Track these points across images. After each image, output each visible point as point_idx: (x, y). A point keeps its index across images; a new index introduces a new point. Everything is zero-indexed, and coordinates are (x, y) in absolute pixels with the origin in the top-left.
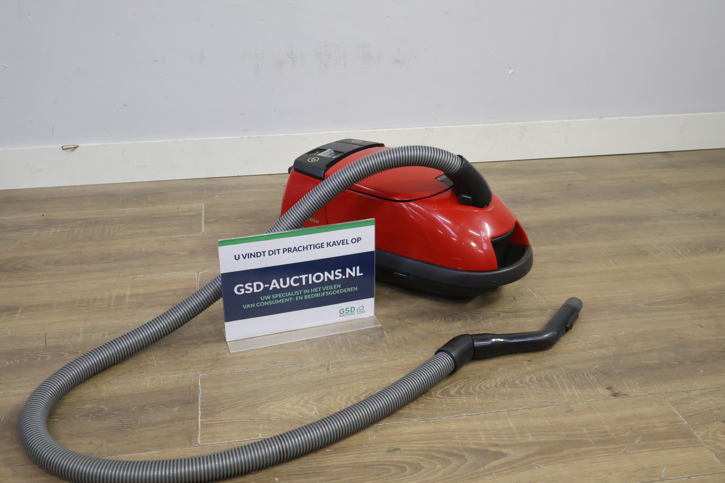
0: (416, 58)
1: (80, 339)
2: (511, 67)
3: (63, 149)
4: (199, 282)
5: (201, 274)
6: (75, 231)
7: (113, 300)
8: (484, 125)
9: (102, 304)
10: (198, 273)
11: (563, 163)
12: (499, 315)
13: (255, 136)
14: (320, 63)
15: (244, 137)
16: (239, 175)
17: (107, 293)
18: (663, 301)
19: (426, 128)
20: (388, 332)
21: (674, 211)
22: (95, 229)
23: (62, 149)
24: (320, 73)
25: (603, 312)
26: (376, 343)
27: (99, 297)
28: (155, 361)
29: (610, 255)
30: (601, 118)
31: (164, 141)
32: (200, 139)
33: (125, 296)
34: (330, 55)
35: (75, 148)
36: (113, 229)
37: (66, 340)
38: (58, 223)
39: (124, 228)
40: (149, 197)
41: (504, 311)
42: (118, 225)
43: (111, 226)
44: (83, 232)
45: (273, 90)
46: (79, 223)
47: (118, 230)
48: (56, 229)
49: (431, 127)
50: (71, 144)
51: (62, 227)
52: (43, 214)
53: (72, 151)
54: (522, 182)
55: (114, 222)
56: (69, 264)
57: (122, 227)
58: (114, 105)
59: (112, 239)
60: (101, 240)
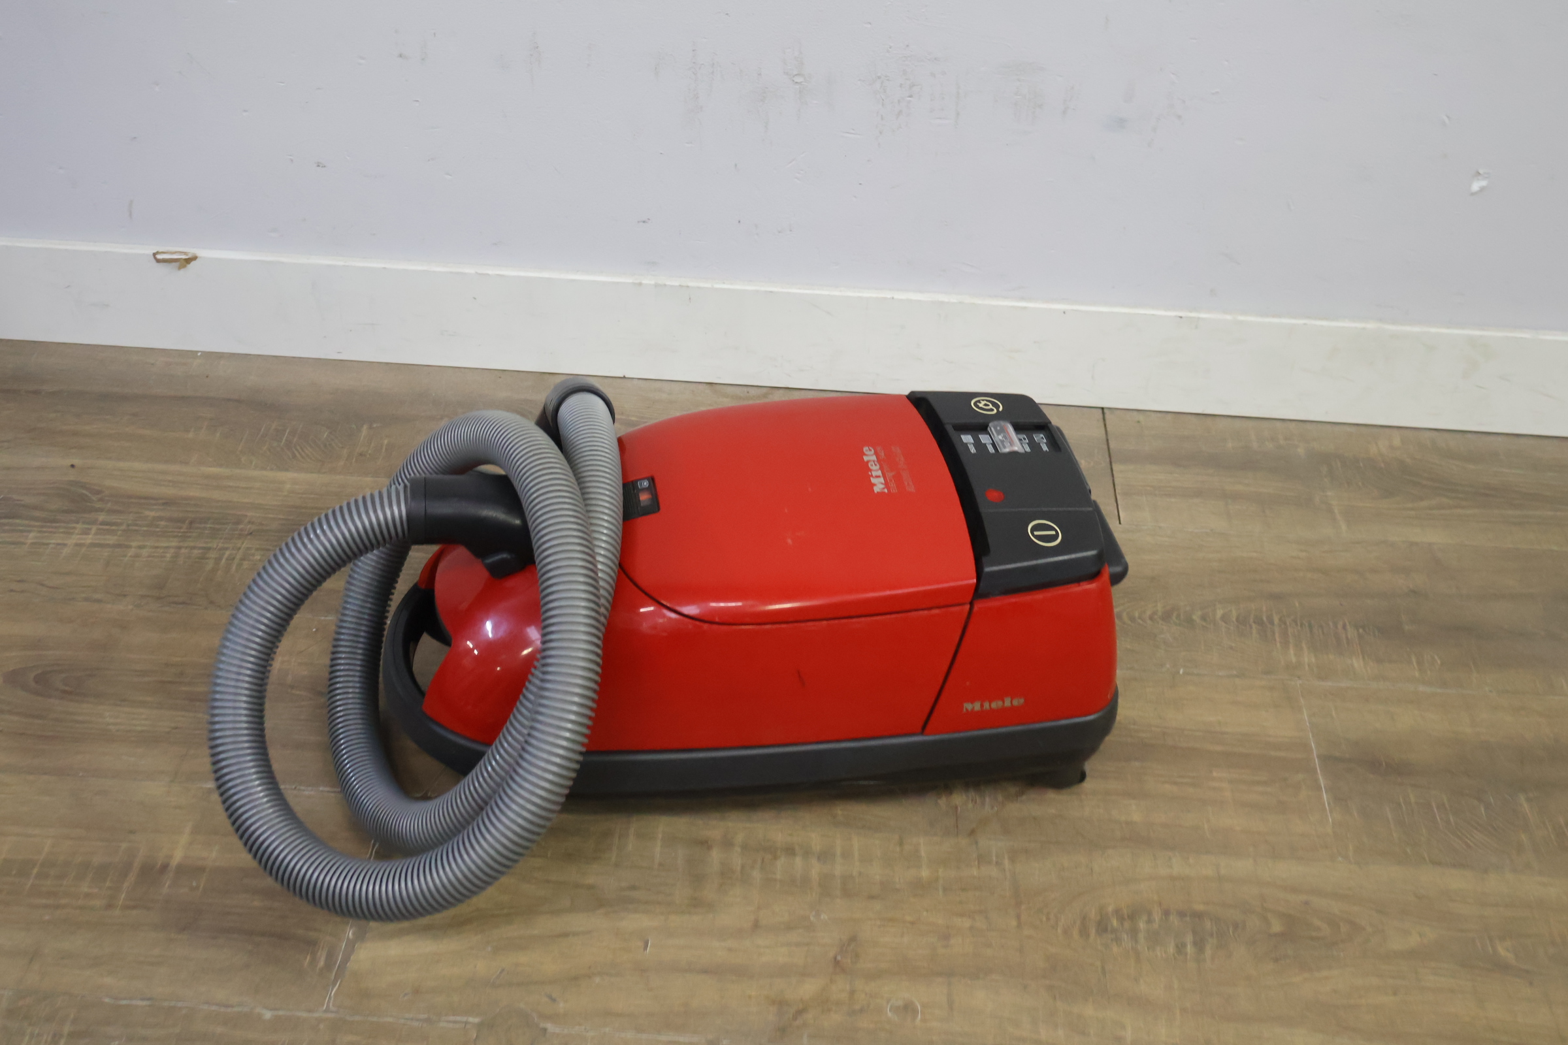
0: (1179, 117)
2: (1481, 171)
3: (158, 261)
6: (129, 547)
7: (130, 880)
9: (96, 890)
13: (677, 284)
14: (883, 105)
15: (644, 282)
19: (1181, 314)
22: (183, 551)
23: (154, 261)
24: (881, 133)
27: (97, 860)
31: (425, 268)
32: (522, 274)
33: (165, 867)
34: (914, 85)
36: (227, 559)
38: (98, 505)
40: (365, 430)
42: (246, 544)
43: (226, 546)
44: (149, 556)
45: (736, 165)
46: (152, 514)
47: (240, 565)
48: (86, 532)
49: (1193, 315)
50: (176, 248)
51: (103, 523)
52: (76, 462)
53: (180, 268)
54: (1434, 537)
55: (241, 526)
56: (70, 693)
57: (253, 551)
58: (292, 160)
59: (212, 602)
60: (183, 603)
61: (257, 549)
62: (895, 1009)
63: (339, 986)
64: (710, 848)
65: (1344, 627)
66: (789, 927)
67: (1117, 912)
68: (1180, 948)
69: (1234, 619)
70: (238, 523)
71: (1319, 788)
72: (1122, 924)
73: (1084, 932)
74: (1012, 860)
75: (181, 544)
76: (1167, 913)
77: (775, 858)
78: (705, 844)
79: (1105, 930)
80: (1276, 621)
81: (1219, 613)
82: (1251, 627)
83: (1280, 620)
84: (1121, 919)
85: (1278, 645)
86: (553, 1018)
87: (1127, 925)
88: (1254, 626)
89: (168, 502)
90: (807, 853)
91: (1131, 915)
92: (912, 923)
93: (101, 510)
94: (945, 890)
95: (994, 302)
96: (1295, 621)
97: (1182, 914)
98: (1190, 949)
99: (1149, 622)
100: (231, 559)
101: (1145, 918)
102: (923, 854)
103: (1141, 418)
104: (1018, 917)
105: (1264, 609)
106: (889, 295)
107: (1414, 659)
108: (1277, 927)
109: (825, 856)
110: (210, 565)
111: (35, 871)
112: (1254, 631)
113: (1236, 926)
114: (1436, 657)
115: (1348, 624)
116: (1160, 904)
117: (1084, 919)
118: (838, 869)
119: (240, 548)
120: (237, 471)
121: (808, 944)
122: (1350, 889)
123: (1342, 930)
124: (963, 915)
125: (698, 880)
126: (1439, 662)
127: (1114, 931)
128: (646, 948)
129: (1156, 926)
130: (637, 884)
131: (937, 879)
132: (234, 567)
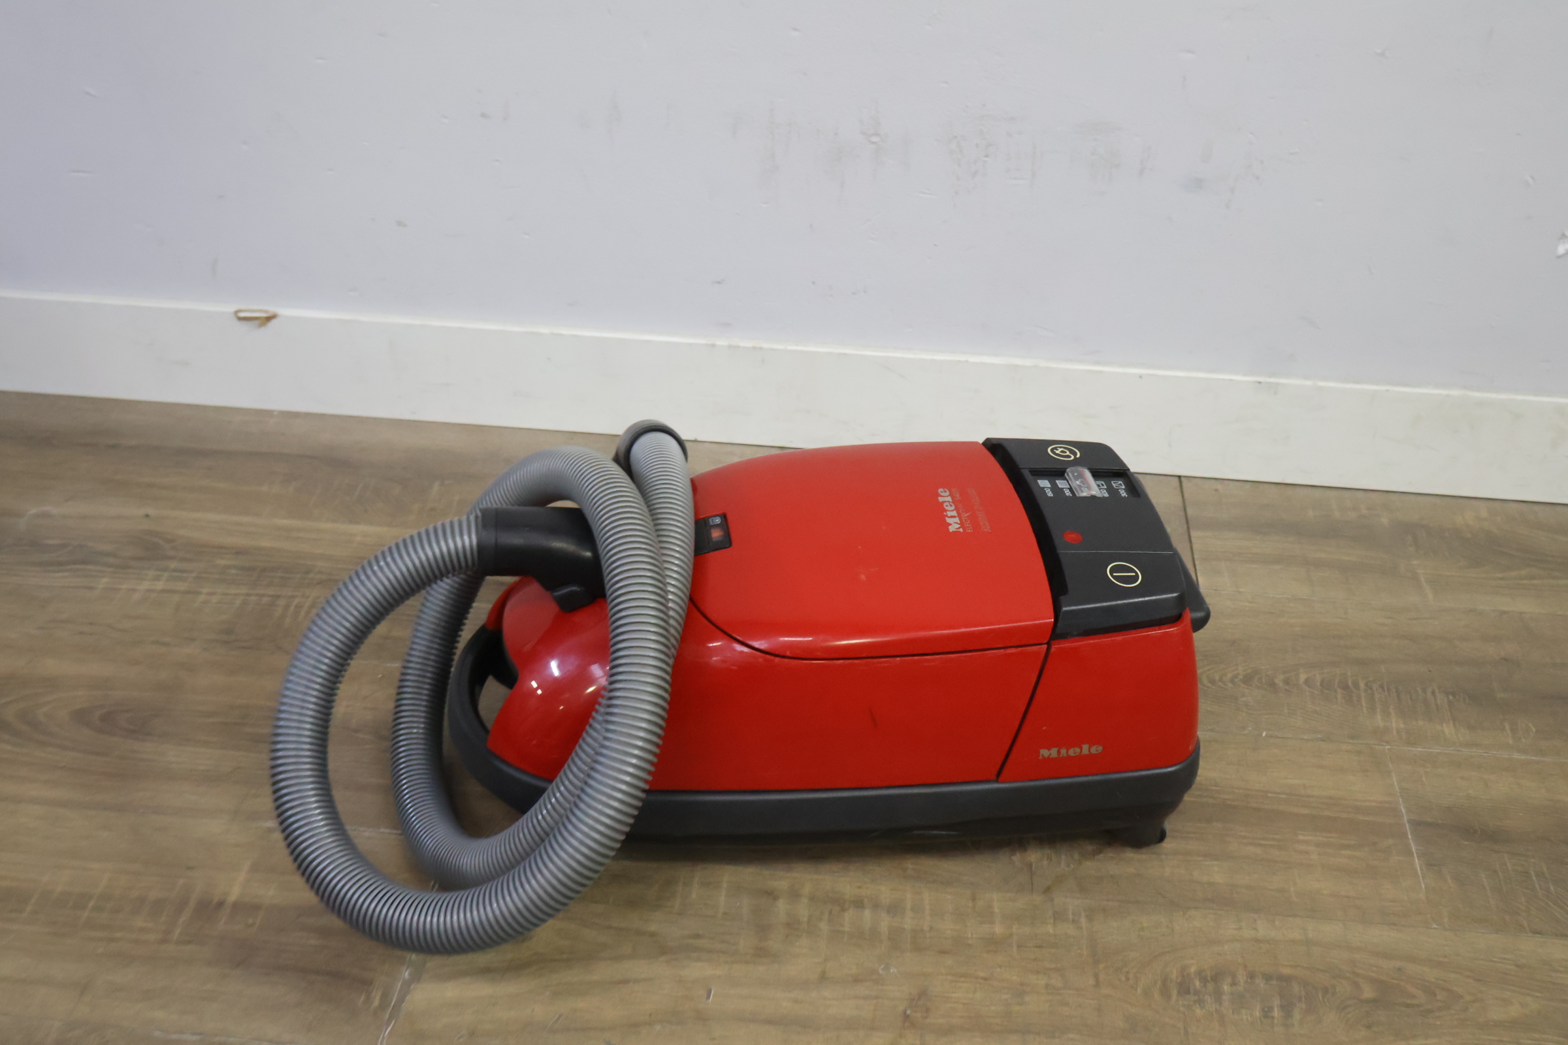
0: (1258, 178)
2: (1566, 234)
3: (240, 319)
6: (199, 593)
7: (185, 916)
8: (1444, 392)
9: (151, 925)
13: (749, 344)
14: (959, 165)
15: (719, 343)
17: (181, 881)
19: (1260, 379)
22: (252, 598)
23: (236, 319)
24: (956, 193)
27: (153, 895)
31: (501, 327)
32: (595, 333)
33: (221, 904)
34: (990, 145)
35: (269, 319)
36: (295, 607)
38: (170, 553)
40: (436, 487)
43: (295, 594)
44: (218, 603)
46: (223, 562)
47: (308, 613)
48: (157, 578)
49: (1273, 380)
50: (259, 307)
51: (175, 570)
52: (151, 511)
53: (260, 326)
54: (1525, 606)
55: (310, 576)
56: (135, 732)
58: (373, 219)
59: (277, 647)
60: (251, 648)
63: (394, 1025)
64: (776, 898)
65: (1433, 693)
66: (857, 980)
67: (1200, 973)
68: (1267, 1013)
69: (1318, 684)
70: (307, 573)
71: (1410, 853)
72: (1205, 986)
73: (1165, 993)
74: (1090, 918)
75: (251, 592)
76: (1252, 976)
77: (843, 910)
78: (772, 895)
79: (1188, 992)
80: (1362, 685)
81: (1303, 677)
82: (1336, 691)
83: (1366, 684)
84: (1204, 981)
85: (1365, 710)
87: (1210, 986)
88: (1339, 691)
89: (239, 552)
90: (876, 906)
91: (1215, 977)
92: (985, 979)
93: (173, 558)
94: (1019, 946)
95: (1069, 366)
96: (1382, 687)
97: (1268, 978)
98: (1276, 1013)
99: (1230, 685)
100: (299, 607)
101: (1229, 980)
102: (996, 910)
103: (1219, 486)
104: (1096, 976)
105: (1349, 674)
106: (963, 358)
107: (1507, 726)
108: (1368, 993)
109: (895, 909)
110: (278, 612)
111: (91, 904)
112: (1339, 696)
113: (1325, 991)
114: (1530, 725)
115: (1437, 691)
116: (1245, 966)
117: (1165, 981)
118: (908, 922)
119: (308, 597)
120: (310, 523)
121: (876, 998)
122: (1445, 956)
123: (1438, 997)
124: (1038, 972)
125: (763, 930)
126: (1534, 730)
127: (1196, 993)
128: (708, 997)
129: (1241, 988)
130: (700, 932)
131: (1011, 935)
132: (303, 613)
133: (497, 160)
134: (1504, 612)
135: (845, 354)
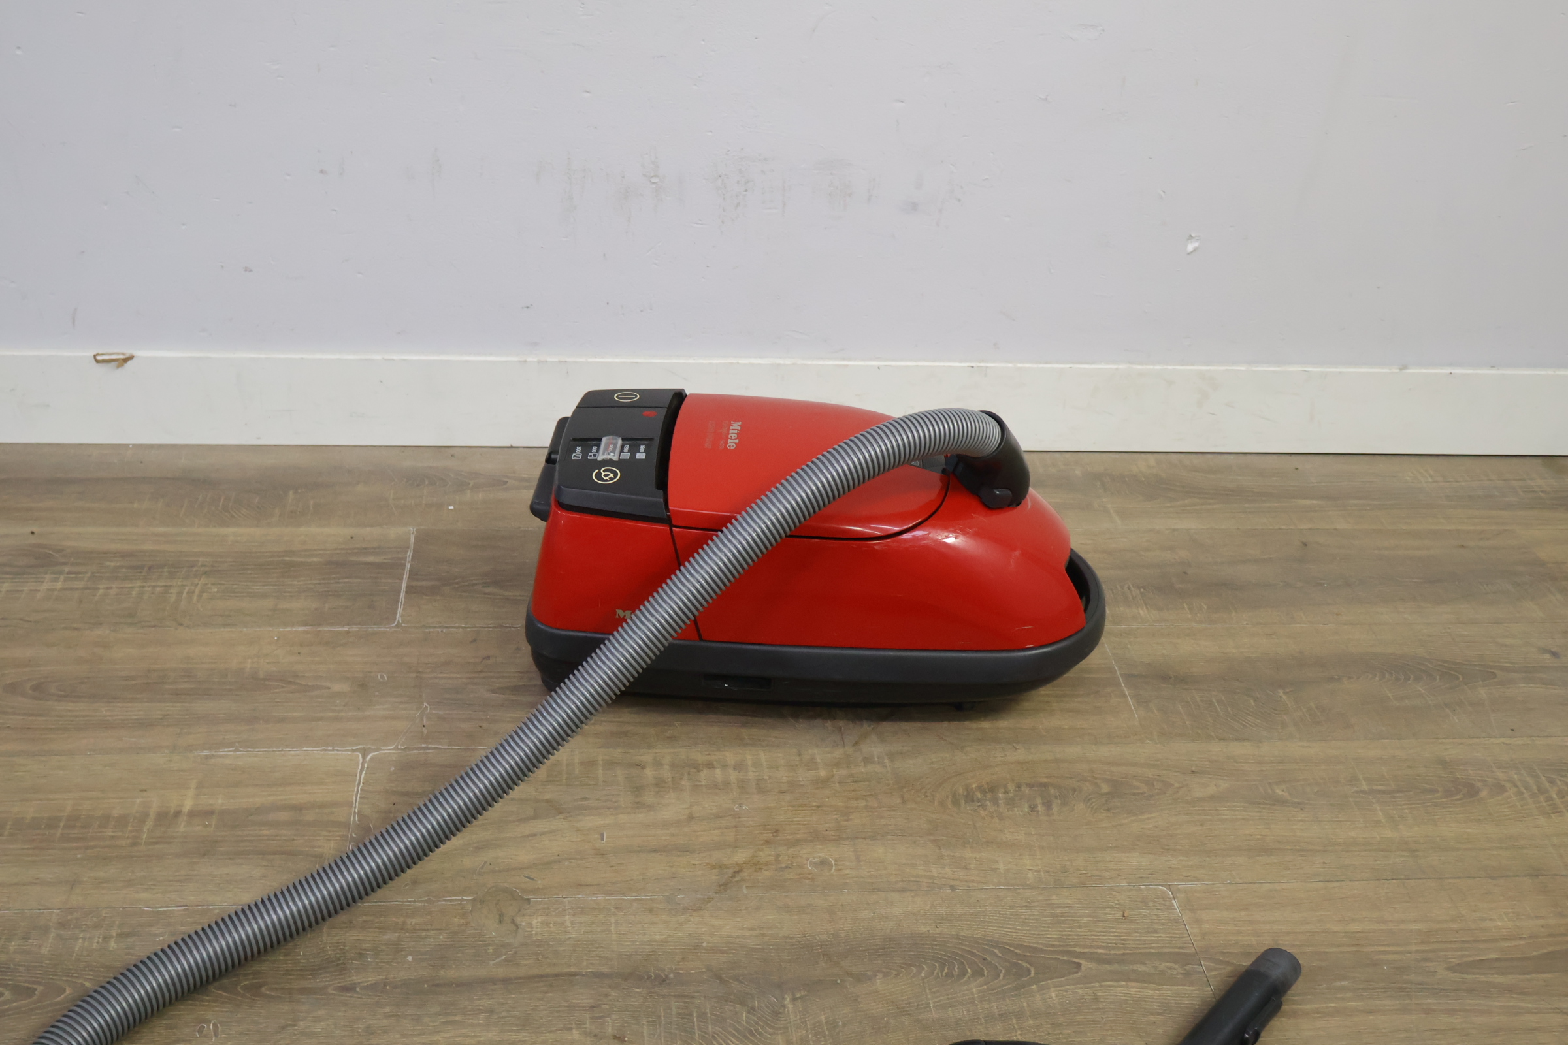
0: (959, 200)
1: (46, 947)
2: (1193, 235)
3: (98, 361)
4: (361, 784)
5: (371, 759)
6: (98, 589)
7: (149, 824)
8: (1114, 366)
9: (120, 834)
10: (365, 753)
11: (1296, 469)
12: (1079, 965)
13: (556, 359)
14: (724, 199)
15: (529, 359)
16: (514, 445)
17: (138, 800)
18: (1497, 960)
19: (972, 365)
20: (794, 1000)
21: (1555, 654)
22: (146, 589)
23: (94, 362)
24: (723, 222)
25: (1338, 984)
26: (760, 1034)
27: (116, 812)
28: (214, 1039)
29: (1380, 787)
30: (1404, 367)
31: (337, 356)
32: (423, 357)
33: (178, 813)
34: (748, 182)
35: (126, 360)
36: (187, 593)
37: (13, 946)
38: (62, 560)
39: (216, 590)
40: (291, 495)
41: (1091, 953)
42: (203, 580)
43: (184, 583)
44: (117, 594)
45: (604, 255)
46: (112, 564)
47: (200, 596)
48: (56, 580)
49: (982, 364)
50: (117, 350)
51: (69, 573)
52: (34, 529)
53: (118, 367)
54: (1189, 524)
55: (194, 569)
56: (65, 696)
57: (209, 586)
58: (222, 267)
59: (181, 624)
60: (154, 626)
61: (213, 584)
62: (815, 865)
64: (643, 768)
65: (1129, 588)
66: (718, 817)
67: (980, 788)
68: (1033, 808)
70: (192, 566)
71: (1124, 696)
72: (985, 796)
73: (956, 803)
74: (891, 760)
75: (144, 584)
76: (1019, 786)
77: (699, 771)
78: (640, 766)
79: (973, 801)
84: (984, 792)
86: (535, 891)
87: (989, 795)
89: (124, 555)
90: (724, 766)
91: (991, 789)
92: (818, 807)
93: (65, 564)
94: (840, 783)
95: (821, 362)
97: (1030, 786)
98: (1040, 807)
100: (191, 593)
101: (1002, 790)
102: (819, 761)
104: (902, 797)
106: (734, 361)
107: (1186, 606)
108: (1105, 788)
109: (740, 766)
110: (173, 598)
113: (1074, 790)
114: (1203, 604)
115: (1131, 586)
116: (1013, 780)
117: (954, 795)
118: (751, 775)
119: (198, 584)
120: (184, 529)
121: (735, 827)
122: (1158, 760)
123: (1156, 787)
124: (857, 799)
125: (638, 790)
126: (1205, 607)
127: (979, 801)
128: (602, 839)
129: (1011, 795)
130: (587, 796)
131: (833, 776)
132: (195, 598)
133: (334, 210)
134: (1174, 530)
135: (637, 363)
